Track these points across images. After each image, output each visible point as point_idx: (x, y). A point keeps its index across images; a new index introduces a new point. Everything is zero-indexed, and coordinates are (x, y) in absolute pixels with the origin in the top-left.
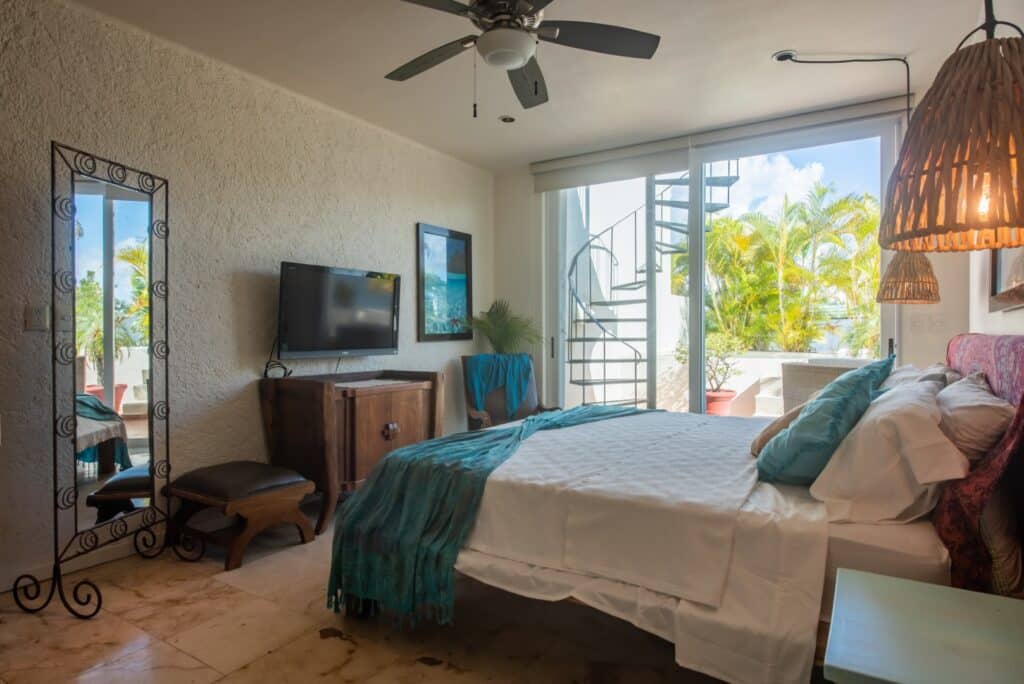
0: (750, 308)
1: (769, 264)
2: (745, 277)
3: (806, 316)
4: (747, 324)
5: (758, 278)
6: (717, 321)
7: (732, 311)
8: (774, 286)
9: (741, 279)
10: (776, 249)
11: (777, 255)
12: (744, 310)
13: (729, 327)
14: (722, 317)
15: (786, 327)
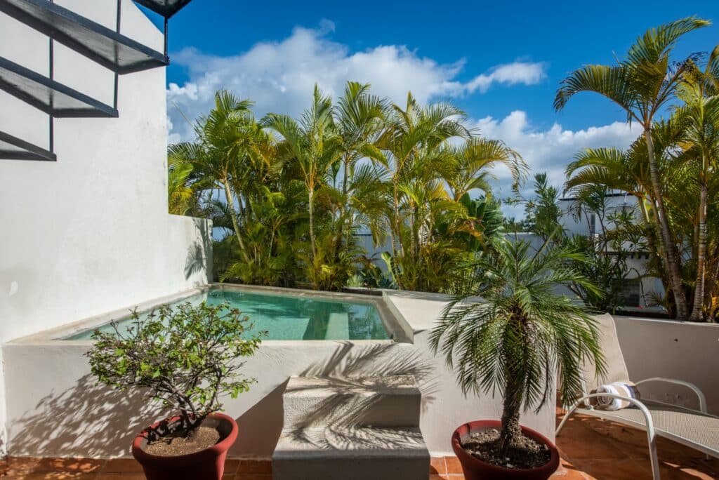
0: (276, 233)
1: (297, 183)
2: (270, 196)
3: (339, 246)
4: (273, 254)
5: (284, 198)
6: (239, 247)
7: (255, 237)
8: (303, 208)
9: (266, 199)
10: (307, 164)
11: (307, 171)
12: (270, 236)
13: (253, 256)
14: (245, 244)
15: (318, 259)
